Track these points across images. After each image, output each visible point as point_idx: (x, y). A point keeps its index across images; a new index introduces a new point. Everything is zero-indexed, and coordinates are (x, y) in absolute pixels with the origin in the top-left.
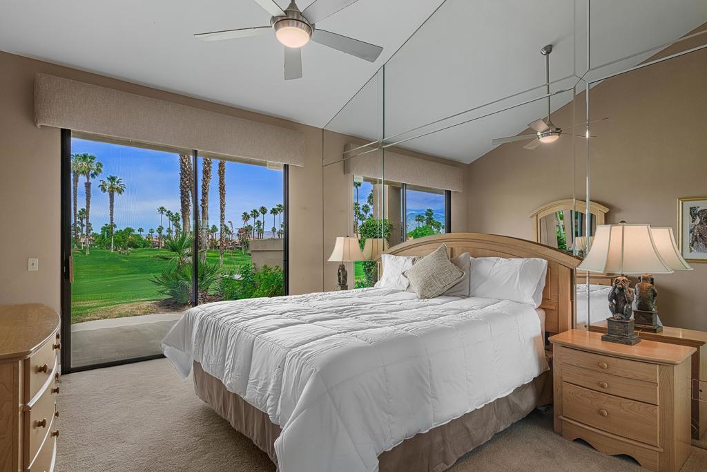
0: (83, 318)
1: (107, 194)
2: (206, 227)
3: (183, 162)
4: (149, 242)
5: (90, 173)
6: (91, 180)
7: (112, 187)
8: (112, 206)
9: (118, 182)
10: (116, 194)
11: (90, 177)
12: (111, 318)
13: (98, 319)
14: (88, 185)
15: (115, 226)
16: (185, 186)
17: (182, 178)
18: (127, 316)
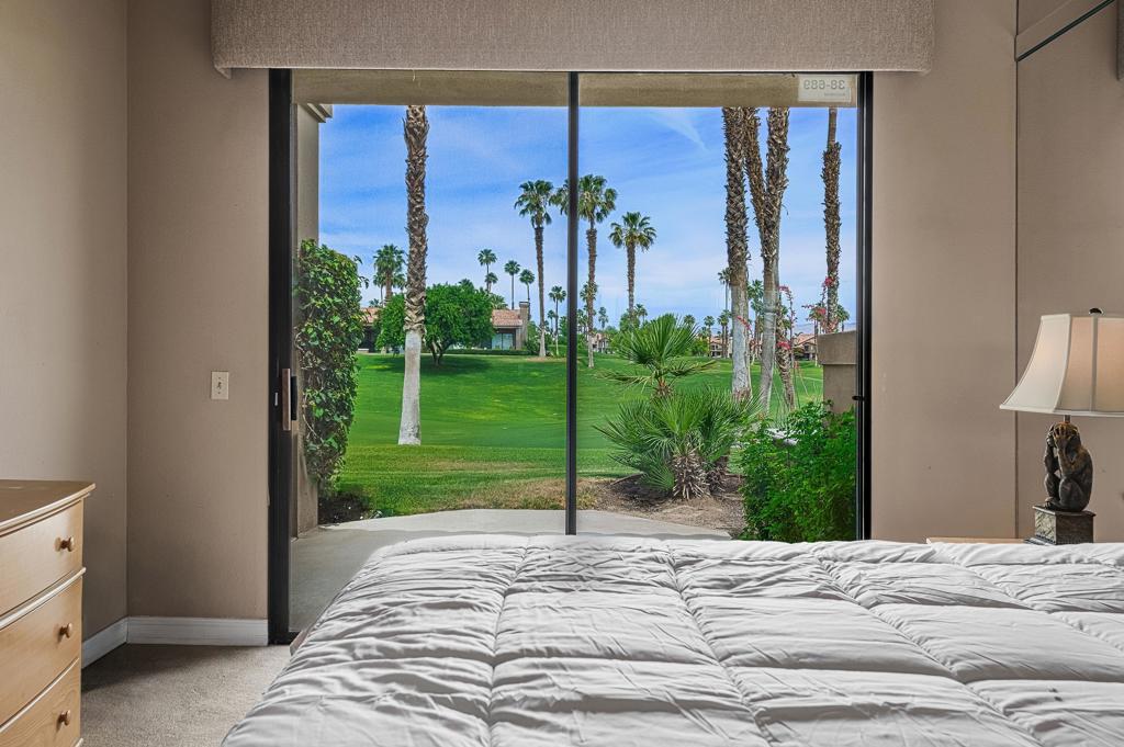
0: (460, 502)
1: (623, 250)
2: (773, 307)
3: (733, 160)
4: (705, 343)
5: (596, 211)
6: (597, 226)
7: (631, 235)
8: (631, 274)
9: (642, 225)
10: (638, 249)
11: (595, 220)
12: (507, 507)
13: (484, 507)
14: (592, 235)
15: (643, 313)
16: (738, 214)
17: (729, 196)
18: (539, 508)
